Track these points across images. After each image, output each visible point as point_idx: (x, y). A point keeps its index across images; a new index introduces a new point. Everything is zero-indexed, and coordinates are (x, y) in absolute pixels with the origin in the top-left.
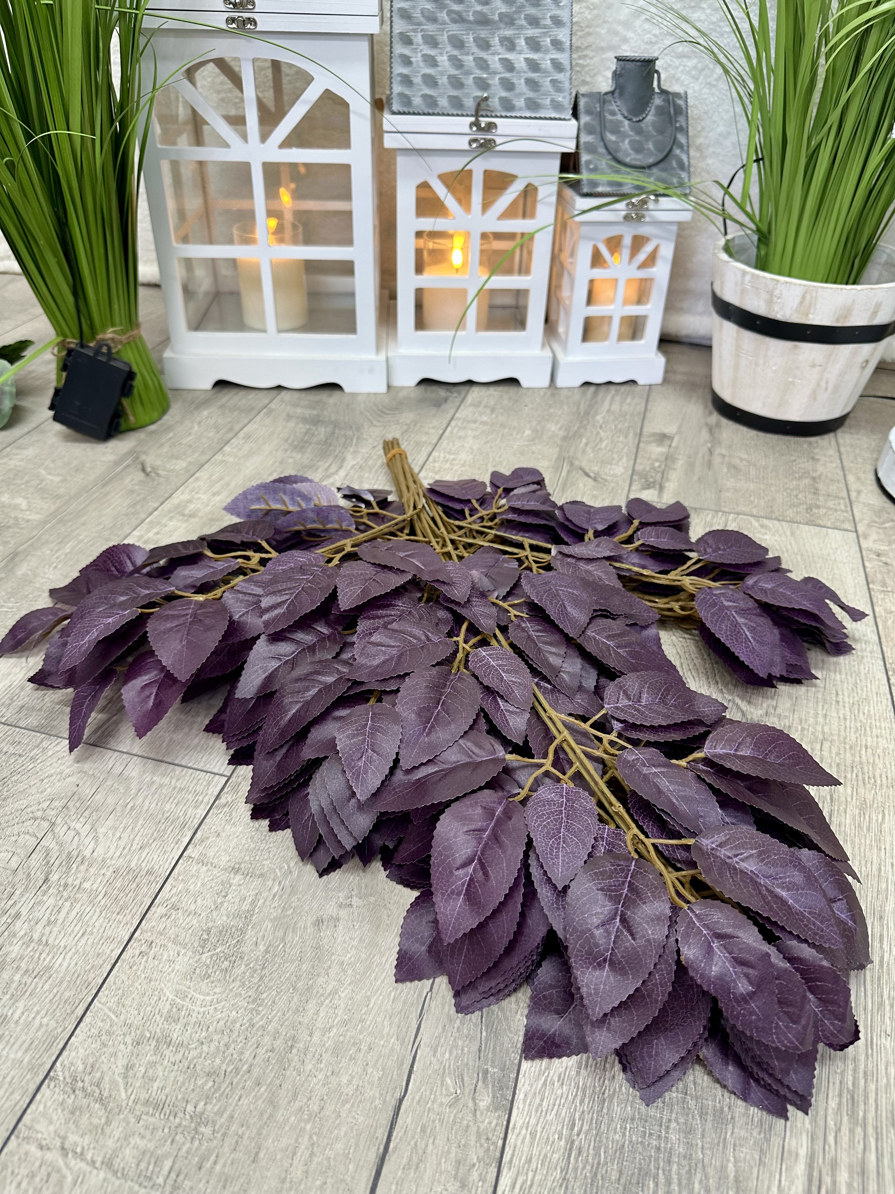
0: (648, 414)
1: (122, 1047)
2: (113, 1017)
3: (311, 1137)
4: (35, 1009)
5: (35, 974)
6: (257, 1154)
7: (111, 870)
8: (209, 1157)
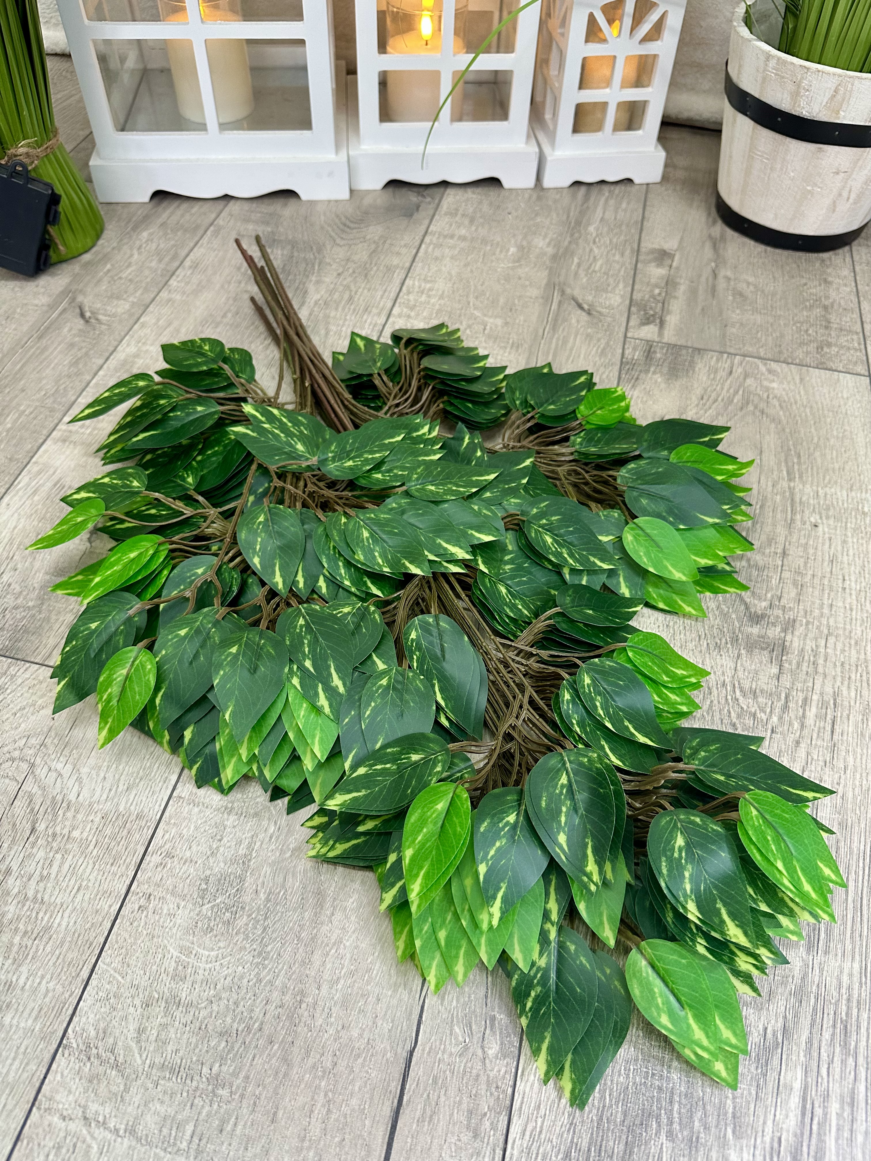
0: (645, 223)
1: (132, 1010)
2: (120, 978)
3: (326, 1095)
4: (39, 974)
5: (34, 935)
6: (275, 1114)
7: (99, 816)
8: (229, 1119)
